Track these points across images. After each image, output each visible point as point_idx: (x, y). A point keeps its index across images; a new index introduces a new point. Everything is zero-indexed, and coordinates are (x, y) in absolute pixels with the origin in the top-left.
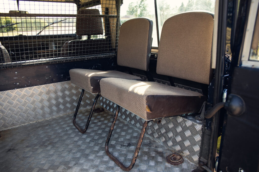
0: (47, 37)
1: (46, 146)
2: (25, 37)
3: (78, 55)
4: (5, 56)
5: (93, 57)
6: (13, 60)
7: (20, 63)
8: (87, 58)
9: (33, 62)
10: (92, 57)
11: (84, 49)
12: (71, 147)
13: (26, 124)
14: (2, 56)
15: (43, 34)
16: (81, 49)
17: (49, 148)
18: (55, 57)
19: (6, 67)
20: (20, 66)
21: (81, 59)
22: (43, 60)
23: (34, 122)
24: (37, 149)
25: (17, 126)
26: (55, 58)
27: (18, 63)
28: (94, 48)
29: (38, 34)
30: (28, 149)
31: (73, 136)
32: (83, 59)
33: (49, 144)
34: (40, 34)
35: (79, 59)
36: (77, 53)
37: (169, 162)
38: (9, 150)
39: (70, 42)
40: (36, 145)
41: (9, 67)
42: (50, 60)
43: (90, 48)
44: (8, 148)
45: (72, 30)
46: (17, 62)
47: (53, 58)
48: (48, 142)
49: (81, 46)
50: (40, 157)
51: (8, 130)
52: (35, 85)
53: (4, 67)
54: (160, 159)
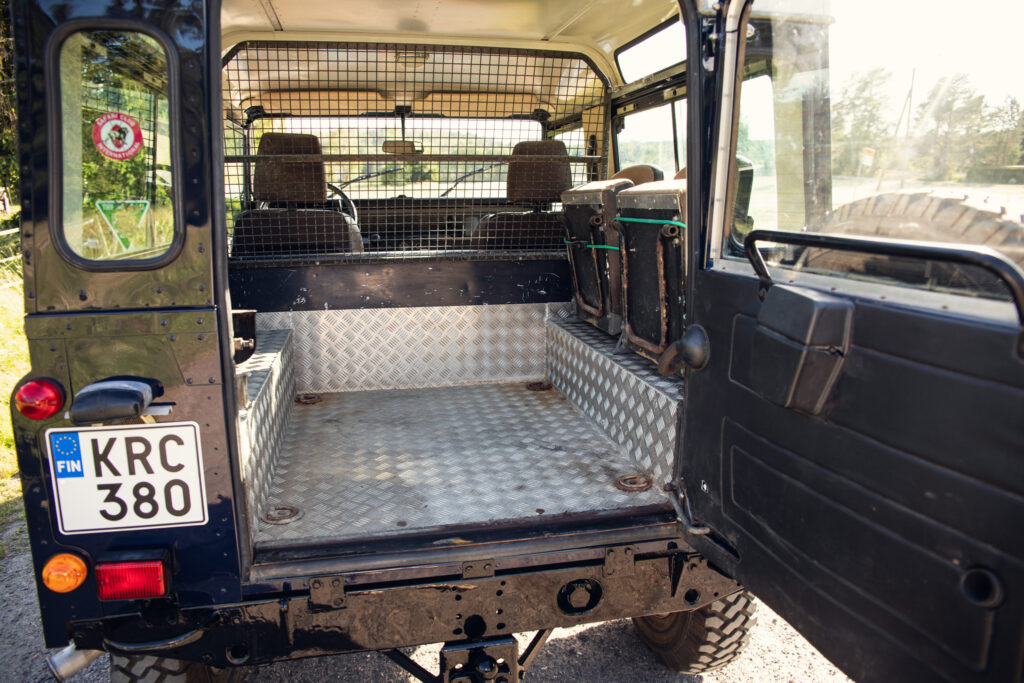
0: (460, 201)
1: (396, 426)
2: (410, 201)
3: (500, 248)
4: (352, 238)
5: (538, 254)
6: (367, 248)
7: (376, 255)
8: (523, 257)
9: (402, 255)
10: (534, 254)
11: (516, 233)
12: (439, 433)
13: (373, 389)
14: (347, 237)
15: (451, 195)
16: (508, 233)
17: (398, 429)
18: (448, 249)
19: (350, 261)
20: (375, 260)
21: (508, 257)
22: (425, 253)
23: (391, 388)
24: (377, 427)
25: (356, 390)
26: (448, 251)
27: (373, 255)
28: (541, 233)
29: (443, 195)
30: (361, 424)
31: (453, 419)
32: (513, 257)
33: (401, 424)
34: (445, 197)
35: (504, 257)
36: (499, 241)
37: (618, 484)
38: (329, 421)
39: (491, 215)
40: (378, 421)
41: (354, 261)
42: (437, 254)
43: (532, 233)
44: (328, 417)
45: (498, 190)
46: (372, 253)
47: (443, 249)
48: (402, 421)
49: (509, 226)
50: (377, 437)
51: (338, 393)
52: (402, 306)
53: (345, 261)
54: (602, 478)
